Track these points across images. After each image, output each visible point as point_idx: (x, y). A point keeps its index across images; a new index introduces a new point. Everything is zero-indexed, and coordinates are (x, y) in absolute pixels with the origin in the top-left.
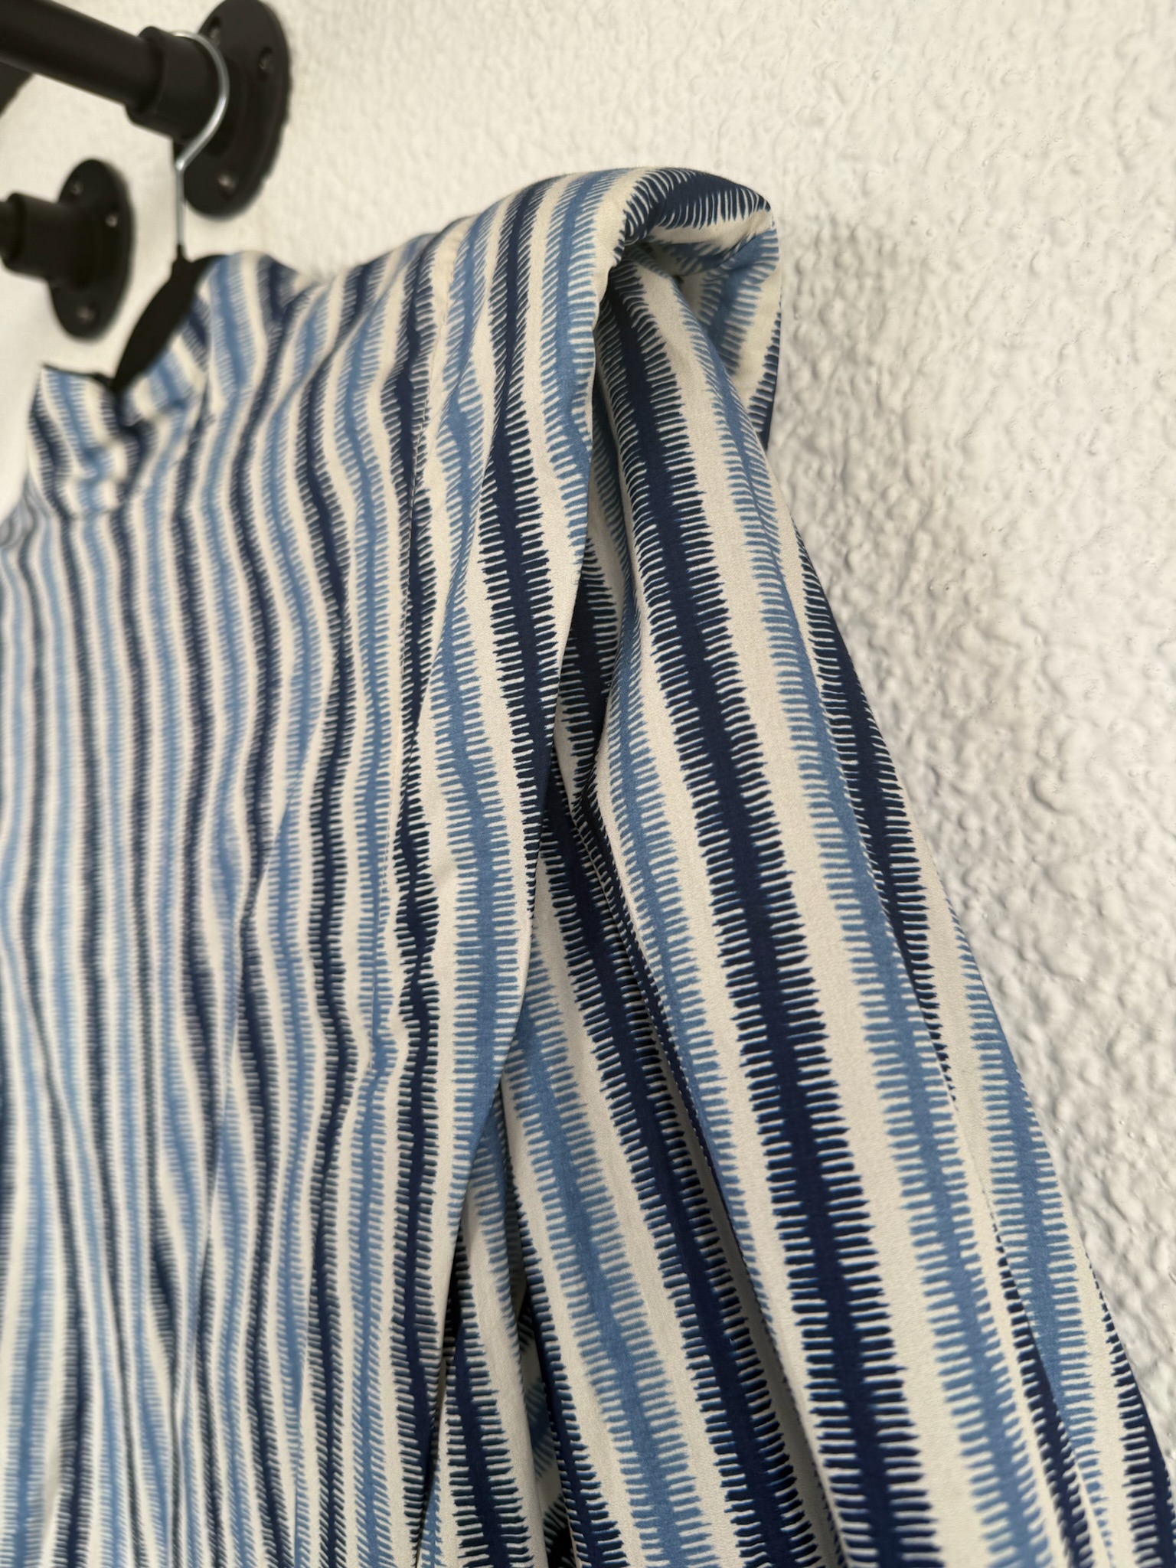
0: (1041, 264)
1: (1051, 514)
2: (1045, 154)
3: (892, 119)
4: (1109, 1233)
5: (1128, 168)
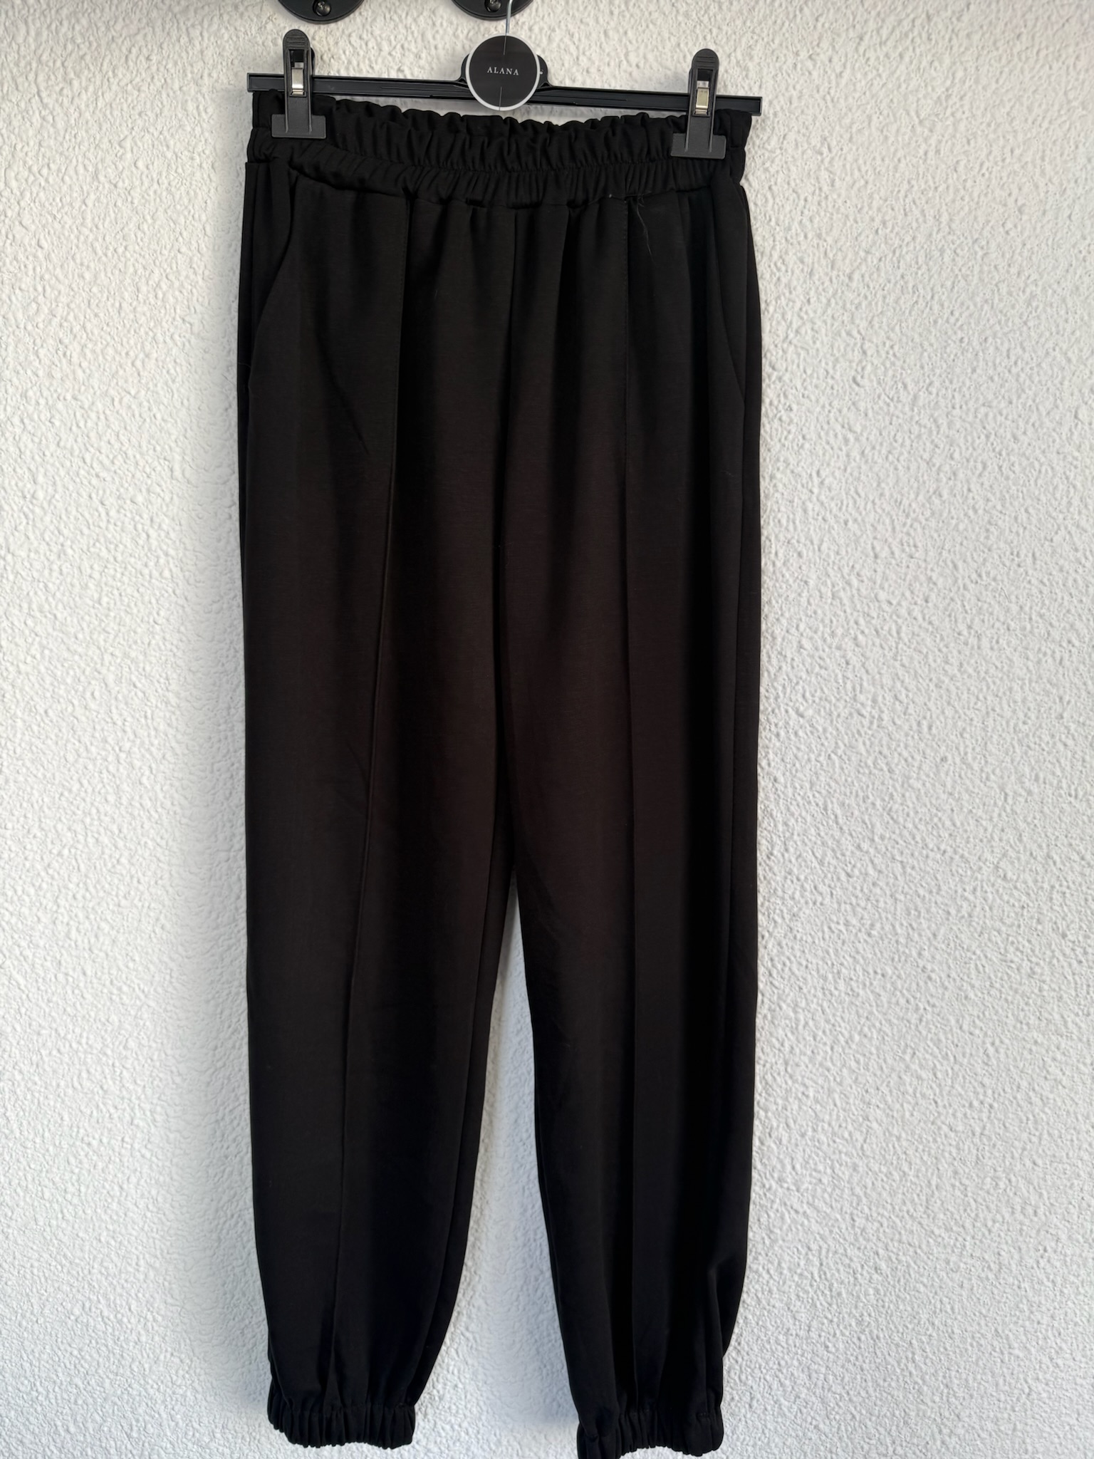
0: (880, 231)
1: (870, 304)
2: (886, 200)
3: (844, 166)
4: (855, 502)
5: (906, 215)
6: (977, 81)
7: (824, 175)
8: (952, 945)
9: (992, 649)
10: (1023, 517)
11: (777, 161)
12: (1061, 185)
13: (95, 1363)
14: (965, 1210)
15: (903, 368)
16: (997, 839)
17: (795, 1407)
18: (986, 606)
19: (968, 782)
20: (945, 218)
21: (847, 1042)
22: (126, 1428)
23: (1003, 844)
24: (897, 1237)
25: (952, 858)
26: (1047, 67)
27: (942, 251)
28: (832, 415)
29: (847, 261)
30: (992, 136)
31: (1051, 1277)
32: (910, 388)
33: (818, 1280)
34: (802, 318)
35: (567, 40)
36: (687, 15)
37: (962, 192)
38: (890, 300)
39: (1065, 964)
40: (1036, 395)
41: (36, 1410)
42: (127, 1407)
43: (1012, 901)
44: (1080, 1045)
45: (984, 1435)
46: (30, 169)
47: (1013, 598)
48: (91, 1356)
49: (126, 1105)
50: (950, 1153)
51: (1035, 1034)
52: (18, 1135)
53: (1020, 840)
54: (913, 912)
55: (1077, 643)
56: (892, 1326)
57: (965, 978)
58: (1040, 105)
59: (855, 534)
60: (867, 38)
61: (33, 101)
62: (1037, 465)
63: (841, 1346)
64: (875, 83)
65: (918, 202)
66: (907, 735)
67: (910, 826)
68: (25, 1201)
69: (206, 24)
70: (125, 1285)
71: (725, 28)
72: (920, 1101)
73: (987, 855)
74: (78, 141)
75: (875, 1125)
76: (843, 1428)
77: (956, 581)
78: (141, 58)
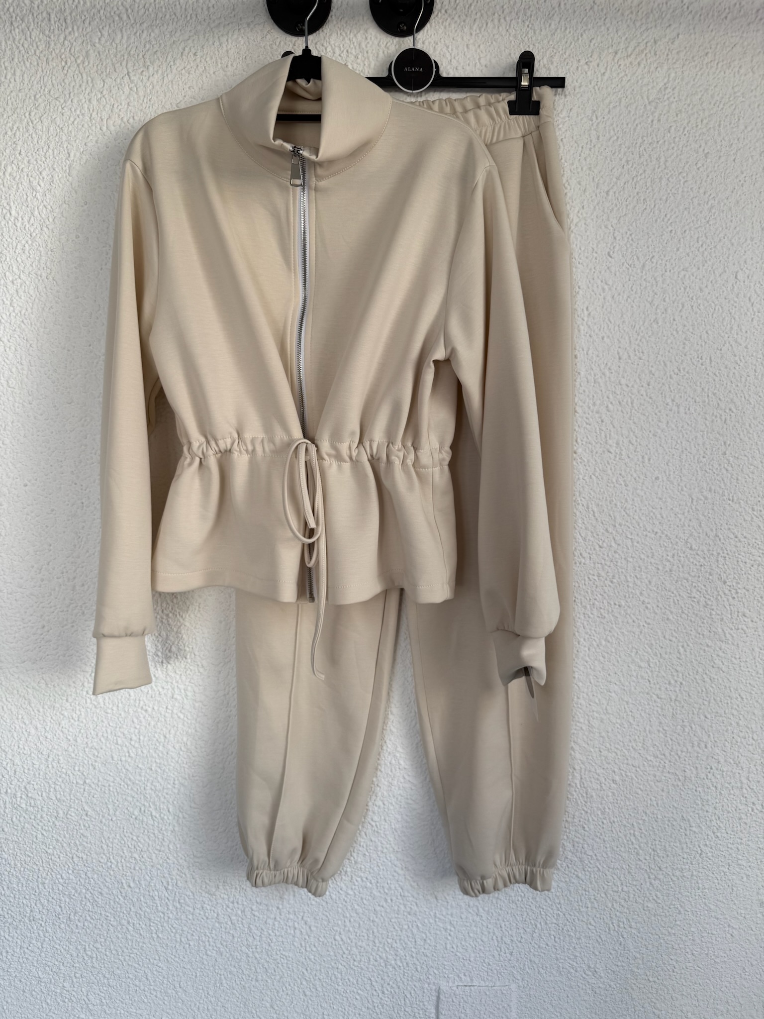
0: (625, 167)
1: (619, 209)
2: (629, 149)
3: (605, 127)
4: (608, 326)
5: (640, 157)
6: (682, 79)
7: (594, 133)
8: (660, 588)
9: (686, 413)
10: (705, 335)
11: (566, 124)
12: (730, 141)
13: (146, 845)
14: (665, 745)
15: (637, 248)
16: (687, 525)
17: (565, 864)
18: (683, 388)
19: (670, 491)
20: (662, 160)
21: (598, 646)
22: (165, 884)
23: (690, 528)
24: (626, 761)
25: (660, 537)
26: (722, 73)
27: (661, 179)
28: (595, 274)
29: (606, 184)
30: (690, 112)
31: (715, 784)
32: (641, 259)
33: (578, 786)
34: (579, 217)
35: (445, 49)
36: (515, 36)
37: (673, 145)
38: (630, 207)
39: (725, 599)
40: (713, 265)
41: (110, 874)
42: (165, 871)
43: (695, 562)
44: (733, 647)
45: (675, 879)
46: (122, 119)
47: (698, 384)
48: (144, 840)
49: (169, 687)
50: (657, 711)
51: (707, 641)
52: (102, 706)
53: (700, 526)
54: (637, 568)
55: (734, 410)
56: (622, 815)
57: (667, 607)
58: (718, 94)
59: (608, 345)
60: (620, 52)
61: (125, 78)
62: (713, 305)
63: (592, 827)
64: (624, 79)
65: (647, 150)
66: (636, 464)
67: (637, 517)
68: (106, 745)
69: (230, 35)
70: (166, 796)
71: (537, 45)
72: (641, 681)
73: (681, 535)
74: (152, 103)
75: (613, 695)
76: (592, 876)
77: (665, 374)
78: (191, 54)
